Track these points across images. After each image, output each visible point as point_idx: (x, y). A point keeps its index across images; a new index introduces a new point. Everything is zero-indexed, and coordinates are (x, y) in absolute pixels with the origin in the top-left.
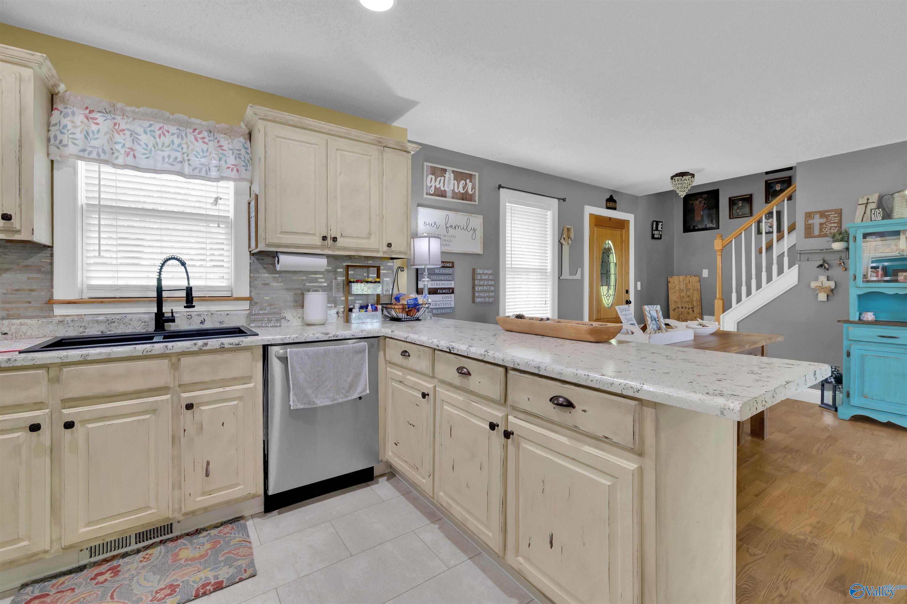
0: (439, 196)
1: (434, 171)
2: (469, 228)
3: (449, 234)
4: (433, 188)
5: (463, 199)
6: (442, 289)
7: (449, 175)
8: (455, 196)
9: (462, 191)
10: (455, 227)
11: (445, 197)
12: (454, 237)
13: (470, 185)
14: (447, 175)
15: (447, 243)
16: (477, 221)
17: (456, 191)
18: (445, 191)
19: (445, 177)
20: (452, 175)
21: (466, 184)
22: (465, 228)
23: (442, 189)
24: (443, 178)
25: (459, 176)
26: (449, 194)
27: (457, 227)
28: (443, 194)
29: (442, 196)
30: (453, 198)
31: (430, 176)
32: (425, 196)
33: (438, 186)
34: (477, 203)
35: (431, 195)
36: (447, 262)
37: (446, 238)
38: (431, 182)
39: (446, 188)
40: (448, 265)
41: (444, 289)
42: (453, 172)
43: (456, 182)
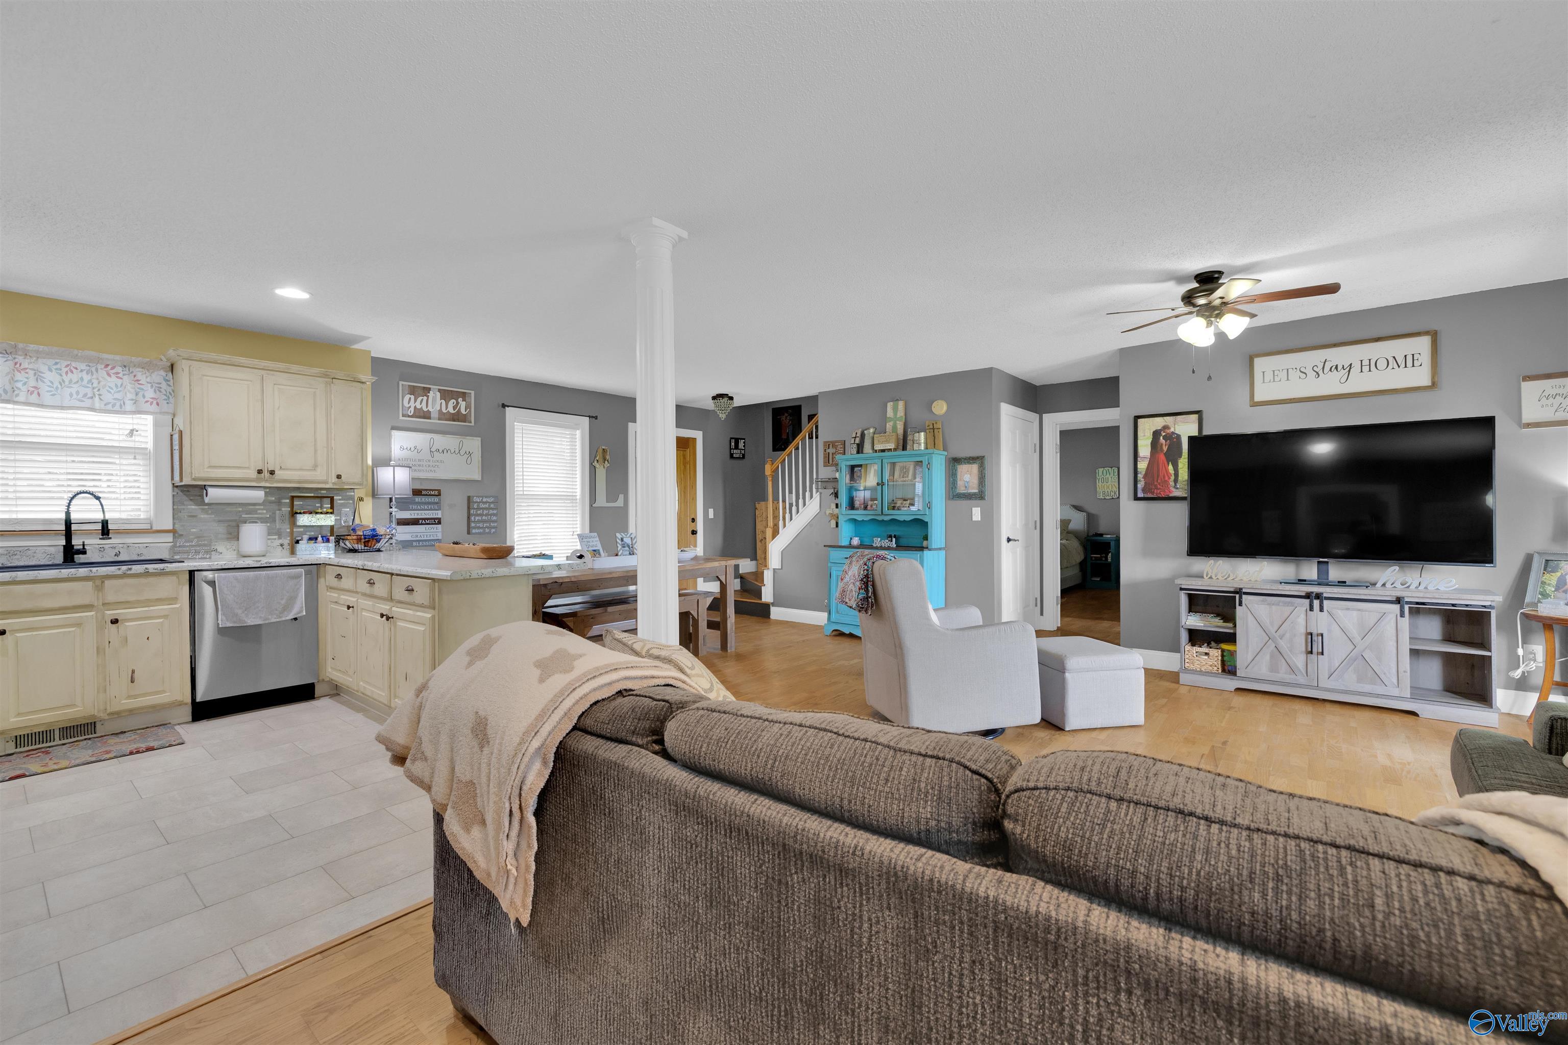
0: (420, 417)
1: (413, 391)
2: (462, 452)
3: (436, 458)
4: (412, 409)
5: (454, 420)
6: (424, 519)
7: (434, 395)
8: (442, 416)
9: (452, 411)
10: (443, 451)
11: (429, 418)
12: (442, 461)
13: (463, 404)
14: (431, 394)
15: (432, 468)
16: (474, 444)
17: (444, 411)
18: (429, 412)
19: (428, 397)
20: (438, 394)
21: (458, 403)
22: (457, 452)
23: (425, 409)
24: (425, 398)
25: (446, 395)
26: (435, 414)
27: (445, 451)
28: (427, 415)
29: (424, 418)
30: (439, 419)
31: (408, 396)
32: (401, 418)
33: (419, 407)
34: (473, 424)
35: (409, 416)
36: (433, 490)
37: (431, 463)
38: (409, 403)
39: (430, 408)
40: (433, 493)
41: (428, 519)
42: (439, 390)
43: (443, 401)
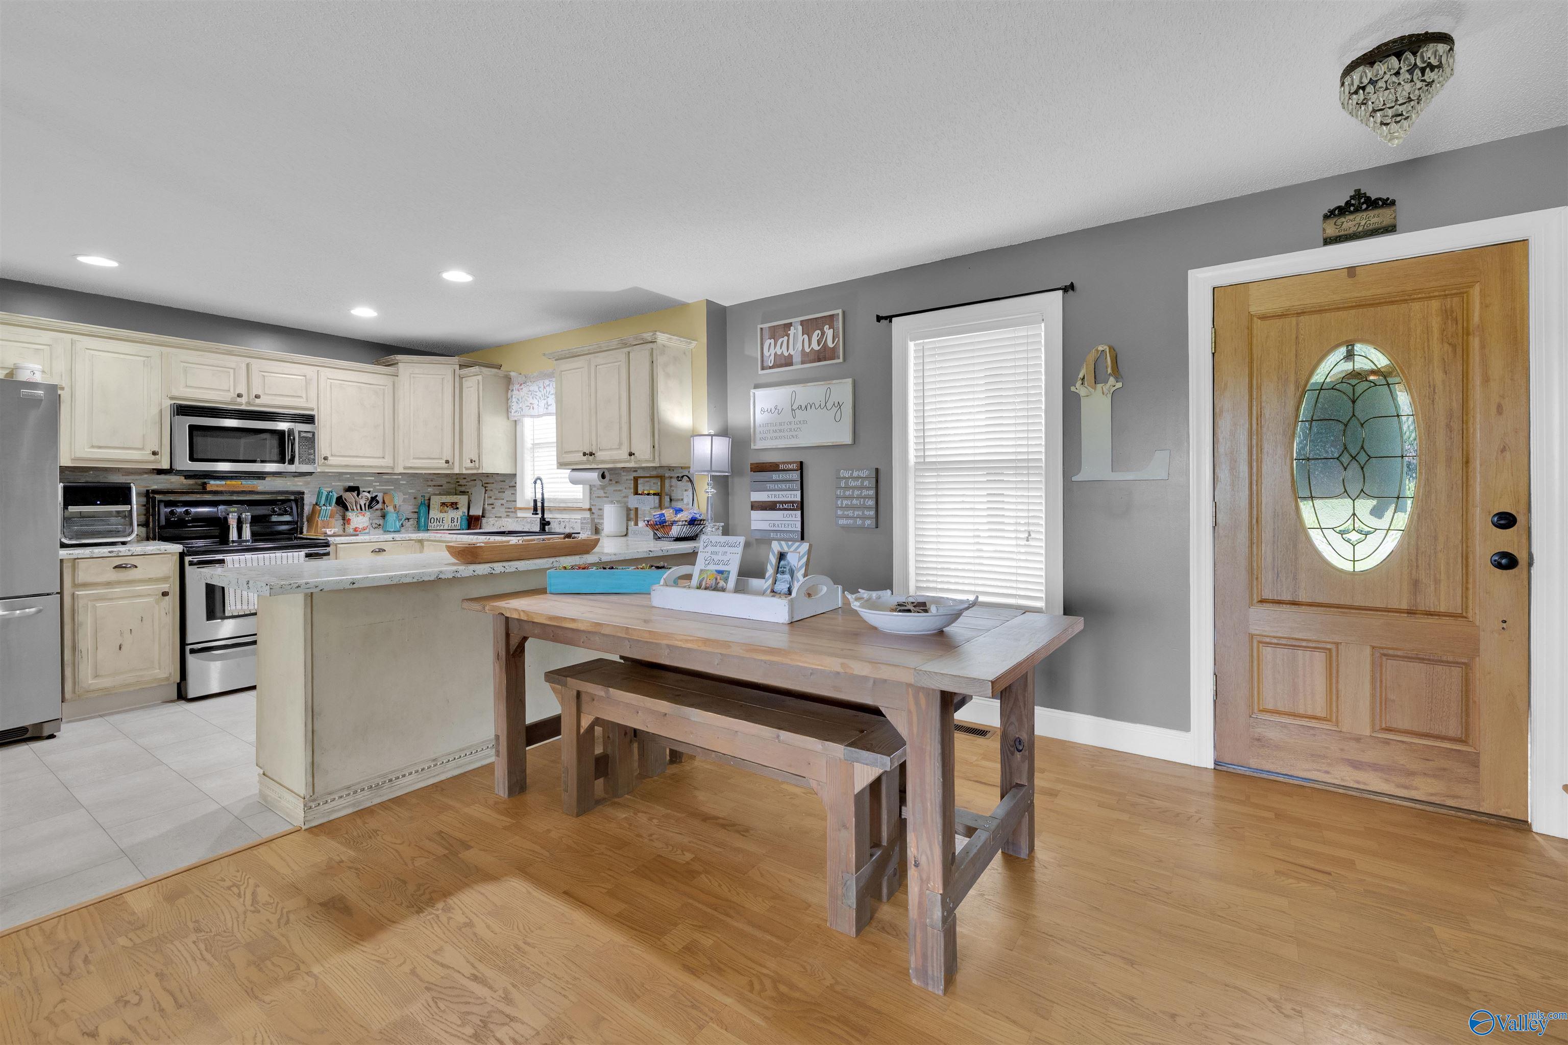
0: (781, 366)
1: (773, 333)
2: (829, 405)
3: (797, 419)
4: (772, 357)
5: (819, 360)
6: (783, 502)
7: (796, 331)
8: (807, 358)
9: (817, 348)
10: (806, 407)
11: (791, 364)
12: (805, 422)
13: (829, 333)
14: (792, 332)
15: (794, 433)
16: (843, 390)
17: (807, 350)
18: (790, 356)
19: (788, 336)
20: (800, 328)
21: (823, 333)
22: (823, 405)
23: (786, 354)
24: (786, 338)
25: (809, 327)
26: (797, 358)
27: (809, 407)
28: (788, 362)
29: (787, 365)
30: (803, 363)
31: (768, 341)
32: (761, 372)
33: (779, 353)
34: (841, 360)
35: (770, 368)
36: (790, 463)
37: (793, 426)
38: (772, 350)
39: (791, 352)
40: (791, 467)
41: (786, 502)
42: (802, 323)
43: (806, 337)
